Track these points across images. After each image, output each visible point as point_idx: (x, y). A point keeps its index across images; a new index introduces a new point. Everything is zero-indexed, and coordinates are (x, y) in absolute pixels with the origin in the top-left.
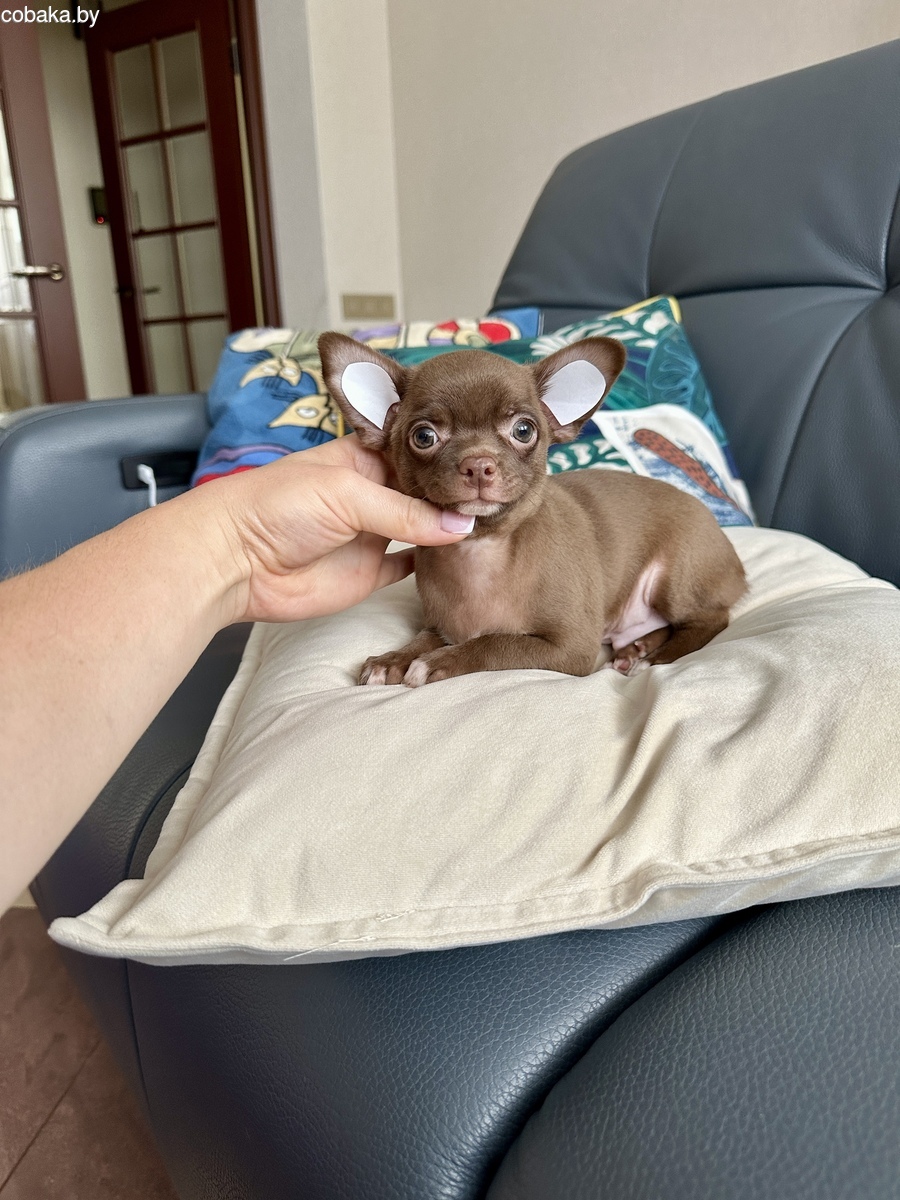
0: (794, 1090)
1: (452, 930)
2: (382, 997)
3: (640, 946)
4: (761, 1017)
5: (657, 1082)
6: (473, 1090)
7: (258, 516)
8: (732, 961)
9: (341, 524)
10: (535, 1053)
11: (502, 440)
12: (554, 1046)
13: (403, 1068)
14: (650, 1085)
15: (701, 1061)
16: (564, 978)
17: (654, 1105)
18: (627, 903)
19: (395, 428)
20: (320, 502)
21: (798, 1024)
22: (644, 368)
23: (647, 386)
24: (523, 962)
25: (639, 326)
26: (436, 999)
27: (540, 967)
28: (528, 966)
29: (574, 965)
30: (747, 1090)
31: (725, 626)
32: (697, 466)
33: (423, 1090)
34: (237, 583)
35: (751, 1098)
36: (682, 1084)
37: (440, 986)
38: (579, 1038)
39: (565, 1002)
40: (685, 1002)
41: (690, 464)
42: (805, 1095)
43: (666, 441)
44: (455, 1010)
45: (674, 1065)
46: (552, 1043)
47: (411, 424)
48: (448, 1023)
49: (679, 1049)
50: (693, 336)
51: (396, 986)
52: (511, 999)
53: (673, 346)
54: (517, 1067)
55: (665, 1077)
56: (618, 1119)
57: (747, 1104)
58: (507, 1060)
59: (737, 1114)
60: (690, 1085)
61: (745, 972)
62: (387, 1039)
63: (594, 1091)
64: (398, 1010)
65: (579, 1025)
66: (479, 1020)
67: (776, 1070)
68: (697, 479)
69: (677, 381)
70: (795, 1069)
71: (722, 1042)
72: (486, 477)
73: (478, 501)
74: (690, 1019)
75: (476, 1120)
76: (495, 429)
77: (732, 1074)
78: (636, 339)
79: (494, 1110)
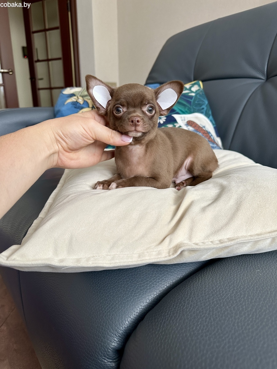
0: (222, 312)
1: (117, 261)
2: (96, 285)
3: (178, 271)
4: (214, 291)
5: (180, 309)
6: (123, 313)
7: (62, 132)
8: (206, 274)
9: (89, 136)
10: (143, 302)
11: (143, 113)
12: (149, 300)
13: (101, 306)
14: (178, 310)
15: (194, 303)
16: (154, 279)
17: (179, 317)
18: (173, 254)
19: (109, 107)
20: (82, 128)
21: (225, 292)
22: (191, 102)
23: (192, 107)
24: (141, 274)
25: (190, 89)
26: (113, 285)
27: (146, 276)
28: (142, 275)
29: (157, 276)
30: (208, 311)
31: (211, 177)
32: (206, 132)
33: (107, 313)
34: (54, 153)
35: (209, 314)
36: (188, 310)
37: (115, 281)
38: (157, 298)
39: (154, 287)
40: (191, 286)
41: (204, 132)
42: (226, 313)
43: (197, 124)
44: (119, 289)
45: (186, 304)
46: (149, 299)
47: (114, 106)
48: (116, 293)
49: (188, 300)
50: (206, 93)
51: (101, 281)
52: (136, 285)
53: (200, 96)
54: (137, 306)
55: (182, 308)
56: (167, 321)
57: (208, 316)
58: (134, 304)
59: (204, 318)
60: (191, 310)
61: (210, 278)
62: (97, 298)
63: (160, 313)
64: (101, 289)
65: (158, 294)
66: (126, 292)
67: (217, 305)
68: (206, 136)
69: (201, 106)
70: (223, 306)
71: (201, 298)
72: (137, 123)
73: (135, 131)
74: (192, 291)
75: (123, 322)
76: (141, 108)
77: (204, 307)
78: (189, 93)
79: (129, 319)
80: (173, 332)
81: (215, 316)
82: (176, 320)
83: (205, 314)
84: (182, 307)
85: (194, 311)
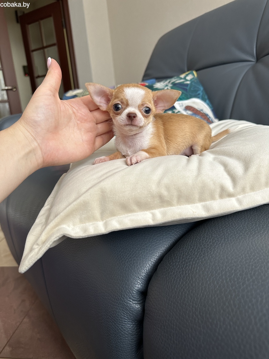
5: (197, 243)
6: (143, 257)
10: (161, 247)
13: (123, 255)
14: (195, 243)
17: (196, 248)
22: (187, 89)
23: (188, 94)
25: (185, 78)
43: (194, 109)
53: (195, 83)
68: (204, 118)
78: (184, 82)
80: (192, 259)
81: (230, 241)
82: (194, 251)
83: (221, 241)
84: (198, 240)
85: (210, 241)
